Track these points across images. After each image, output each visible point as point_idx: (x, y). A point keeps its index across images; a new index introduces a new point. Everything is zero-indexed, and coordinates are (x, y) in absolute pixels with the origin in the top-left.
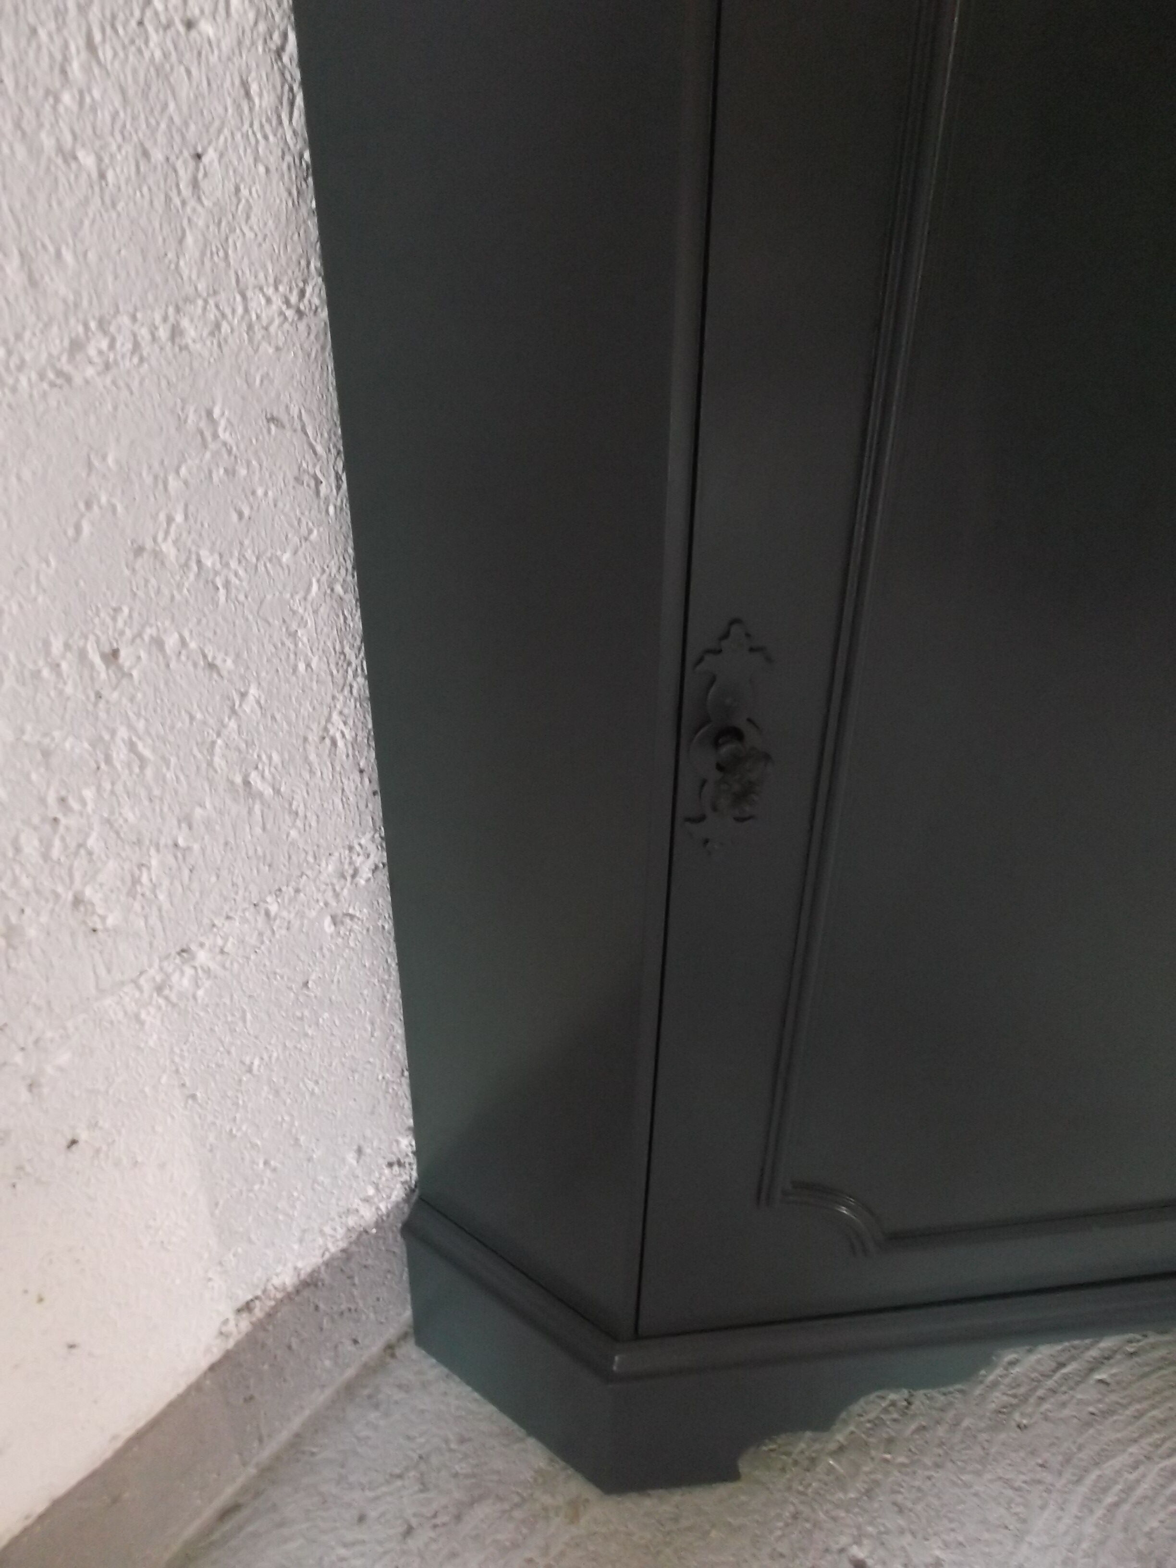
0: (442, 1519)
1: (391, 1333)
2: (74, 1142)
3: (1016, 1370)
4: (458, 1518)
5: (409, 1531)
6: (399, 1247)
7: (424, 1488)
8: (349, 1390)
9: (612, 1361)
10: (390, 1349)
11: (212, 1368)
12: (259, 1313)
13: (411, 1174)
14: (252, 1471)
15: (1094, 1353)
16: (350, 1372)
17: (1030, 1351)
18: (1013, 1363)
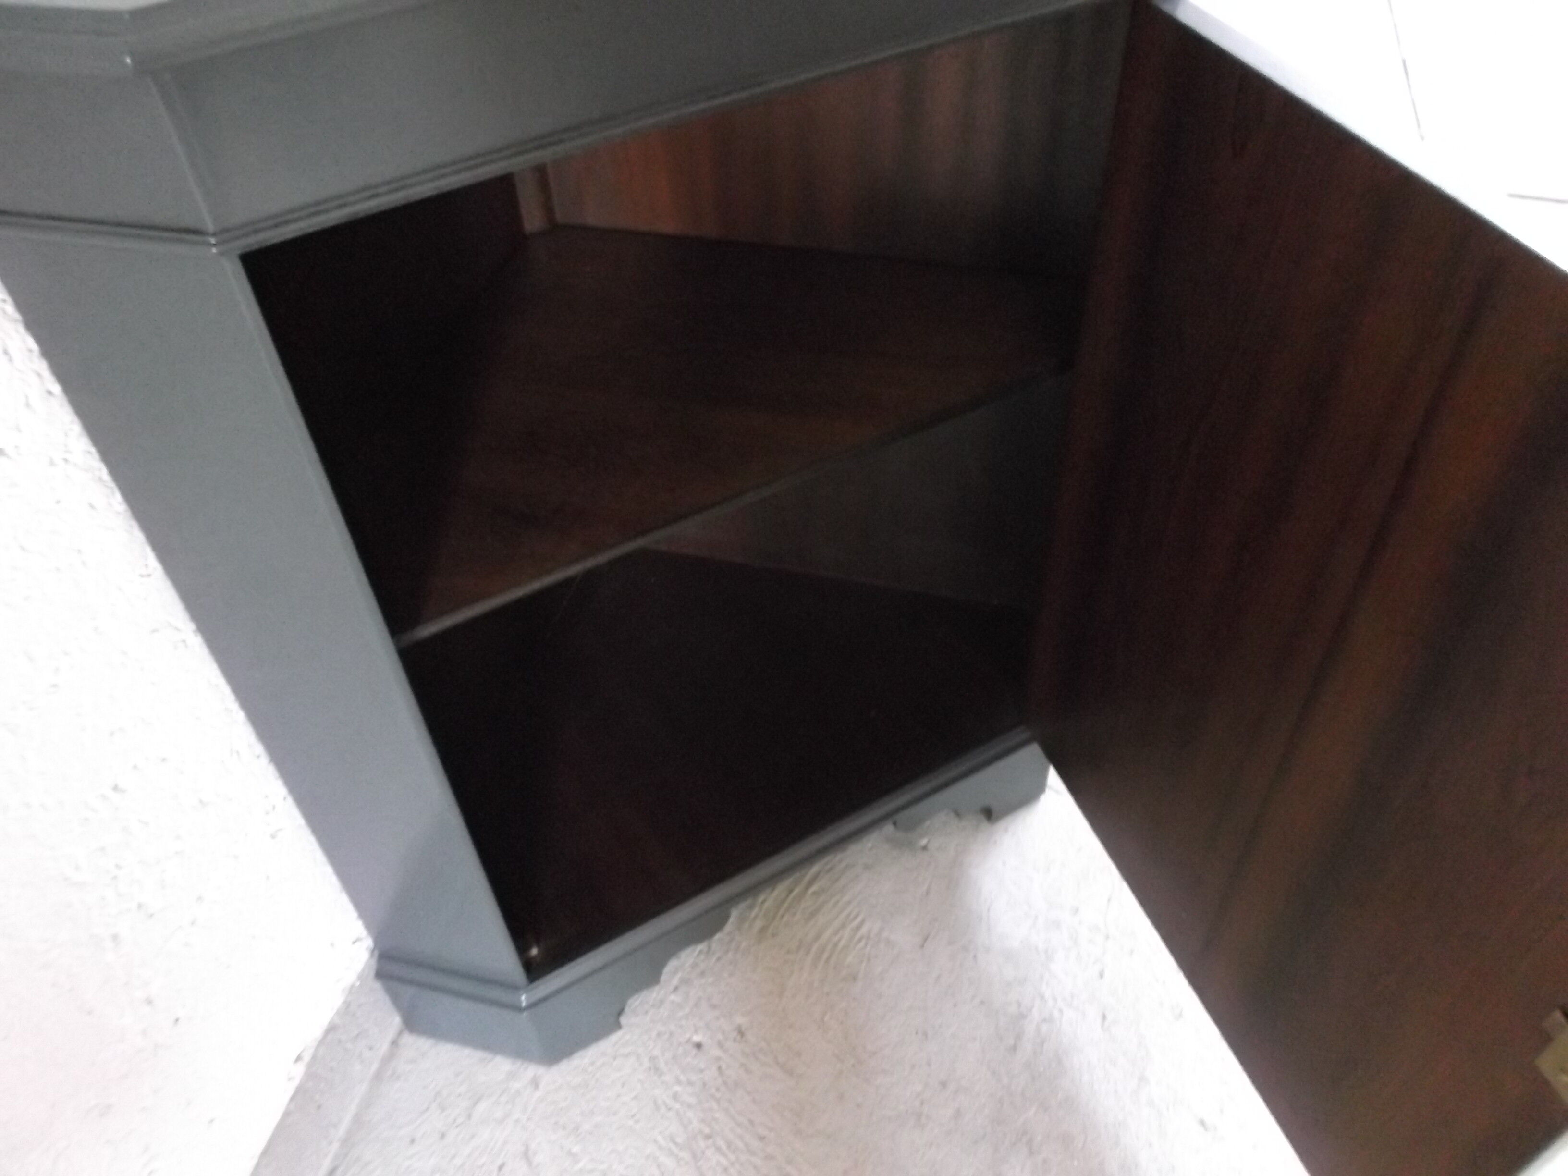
0: (460, 1120)
1: (391, 1034)
2: (177, 1020)
3: (767, 905)
4: (469, 1116)
5: (443, 1136)
6: (377, 986)
7: (443, 1109)
8: (378, 1077)
9: (521, 1002)
10: (395, 1043)
11: (292, 1099)
12: (307, 1058)
13: (369, 942)
14: (336, 1146)
15: (808, 878)
16: (375, 1067)
17: (773, 889)
18: (763, 902)
